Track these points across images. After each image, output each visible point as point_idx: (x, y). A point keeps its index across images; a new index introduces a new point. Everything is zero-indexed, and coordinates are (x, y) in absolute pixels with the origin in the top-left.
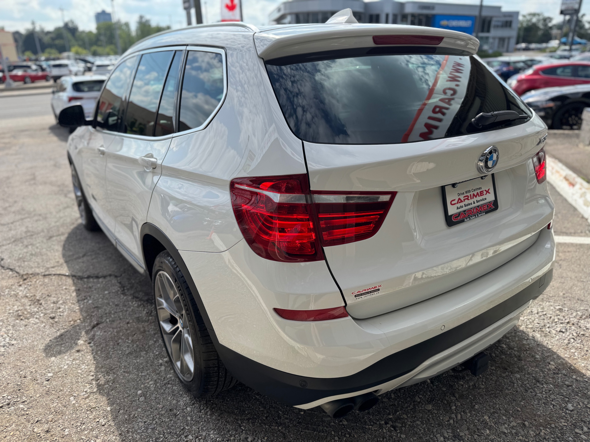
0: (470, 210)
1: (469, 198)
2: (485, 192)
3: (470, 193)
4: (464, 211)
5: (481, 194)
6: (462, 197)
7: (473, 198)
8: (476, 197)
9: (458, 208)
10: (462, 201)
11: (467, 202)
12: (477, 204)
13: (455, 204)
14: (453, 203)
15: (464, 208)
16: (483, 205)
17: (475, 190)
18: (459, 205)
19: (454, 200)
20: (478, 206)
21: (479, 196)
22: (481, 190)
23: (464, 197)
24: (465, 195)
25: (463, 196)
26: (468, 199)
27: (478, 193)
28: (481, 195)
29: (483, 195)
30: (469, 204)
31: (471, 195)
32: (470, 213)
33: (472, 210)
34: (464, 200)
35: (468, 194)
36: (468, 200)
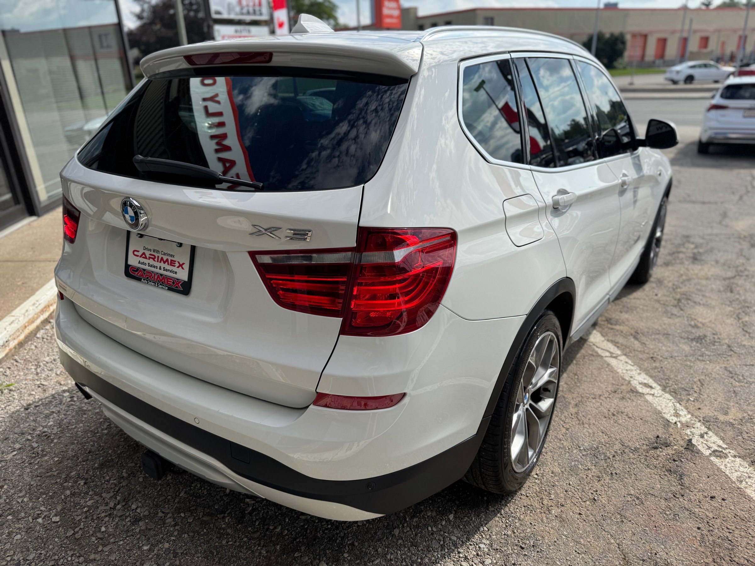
0: (151, 273)
1: (156, 259)
2: (177, 265)
3: (158, 255)
4: (144, 270)
5: (172, 263)
6: (148, 254)
7: (160, 262)
8: (164, 263)
9: (139, 263)
10: (146, 258)
11: (151, 262)
12: (162, 272)
13: (137, 256)
14: (136, 253)
15: (146, 267)
16: (169, 278)
17: (165, 254)
18: (142, 260)
19: (138, 251)
20: (161, 275)
21: (168, 264)
22: (173, 259)
23: (150, 255)
24: (152, 253)
25: (150, 253)
26: (154, 259)
27: (167, 260)
28: (171, 265)
29: (175, 266)
30: (154, 267)
31: (158, 257)
32: (150, 276)
33: (153, 275)
34: (150, 258)
35: (156, 255)
36: (154, 261)
